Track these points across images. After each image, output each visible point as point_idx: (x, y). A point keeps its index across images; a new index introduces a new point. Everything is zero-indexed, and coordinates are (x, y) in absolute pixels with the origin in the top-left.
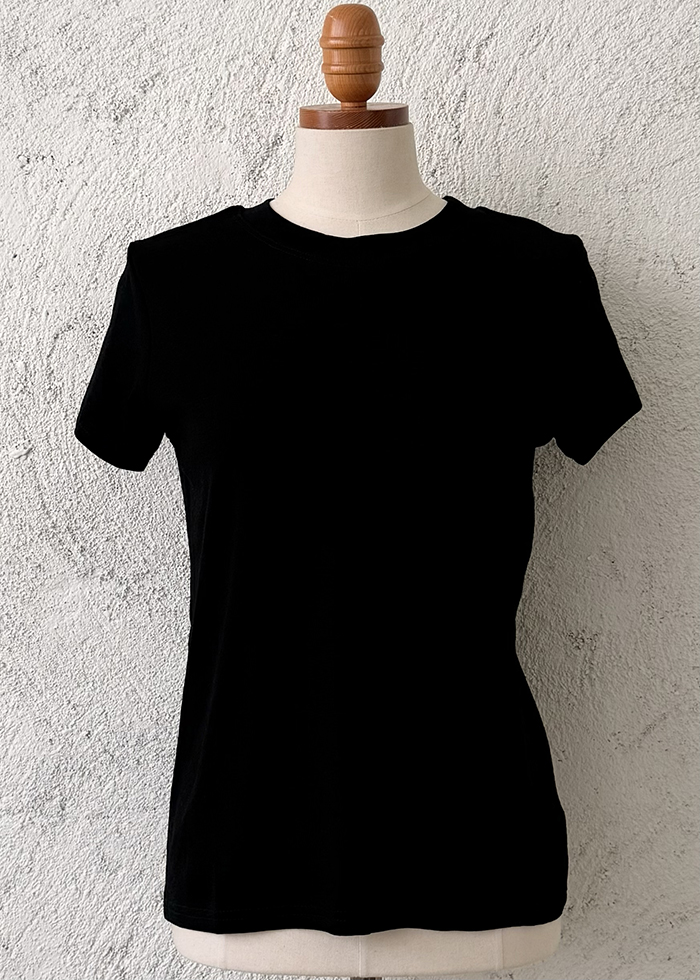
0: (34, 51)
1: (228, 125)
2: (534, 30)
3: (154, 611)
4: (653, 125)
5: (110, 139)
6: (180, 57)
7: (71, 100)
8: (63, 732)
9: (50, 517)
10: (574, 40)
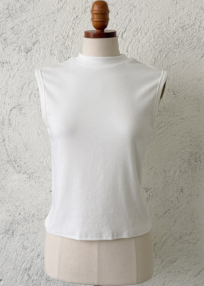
0: (5, 35)
1: (56, 54)
2: (137, 29)
3: (37, 182)
4: (168, 55)
5: (25, 58)
6: (43, 36)
7: (14, 47)
8: (13, 213)
9: (10, 158)
10: (147, 32)
